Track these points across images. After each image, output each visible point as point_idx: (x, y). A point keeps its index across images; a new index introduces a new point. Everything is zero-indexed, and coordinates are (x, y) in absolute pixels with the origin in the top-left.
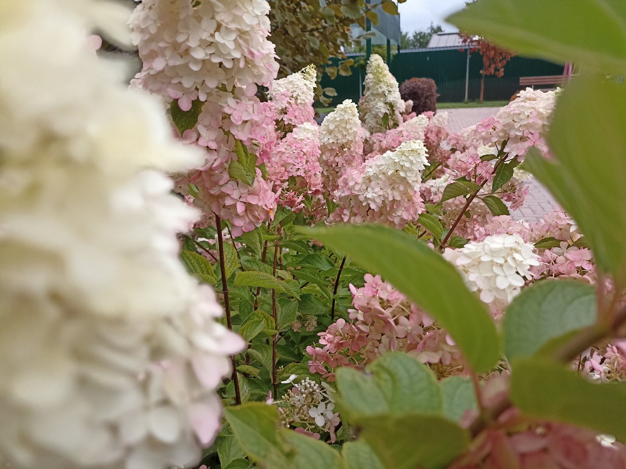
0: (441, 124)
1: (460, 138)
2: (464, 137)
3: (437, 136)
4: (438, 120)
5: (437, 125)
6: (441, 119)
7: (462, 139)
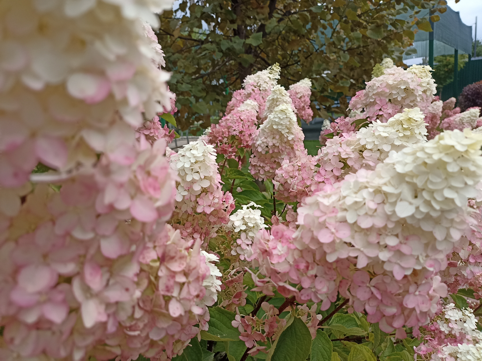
0: (435, 111)
1: (452, 122)
2: (456, 121)
3: (432, 121)
4: (433, 107)
5: (431, 111)
6: (435, 107)
7: (454, 123)
